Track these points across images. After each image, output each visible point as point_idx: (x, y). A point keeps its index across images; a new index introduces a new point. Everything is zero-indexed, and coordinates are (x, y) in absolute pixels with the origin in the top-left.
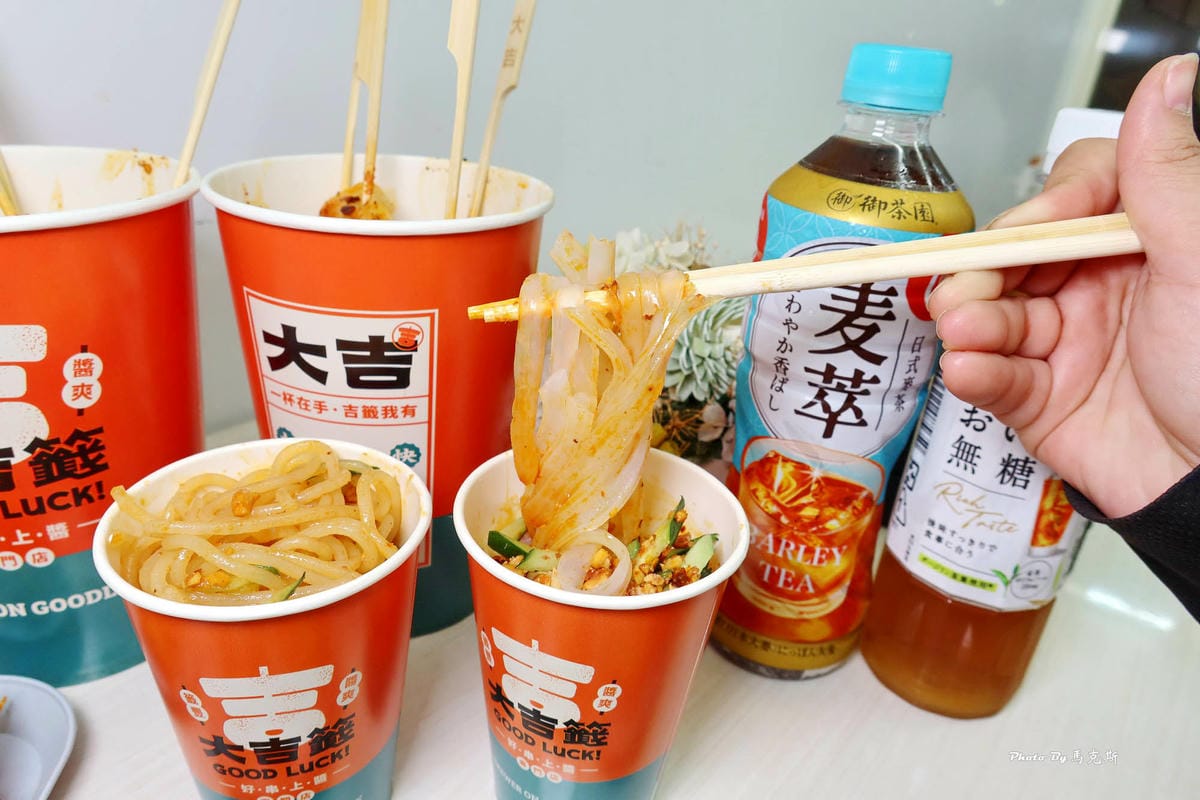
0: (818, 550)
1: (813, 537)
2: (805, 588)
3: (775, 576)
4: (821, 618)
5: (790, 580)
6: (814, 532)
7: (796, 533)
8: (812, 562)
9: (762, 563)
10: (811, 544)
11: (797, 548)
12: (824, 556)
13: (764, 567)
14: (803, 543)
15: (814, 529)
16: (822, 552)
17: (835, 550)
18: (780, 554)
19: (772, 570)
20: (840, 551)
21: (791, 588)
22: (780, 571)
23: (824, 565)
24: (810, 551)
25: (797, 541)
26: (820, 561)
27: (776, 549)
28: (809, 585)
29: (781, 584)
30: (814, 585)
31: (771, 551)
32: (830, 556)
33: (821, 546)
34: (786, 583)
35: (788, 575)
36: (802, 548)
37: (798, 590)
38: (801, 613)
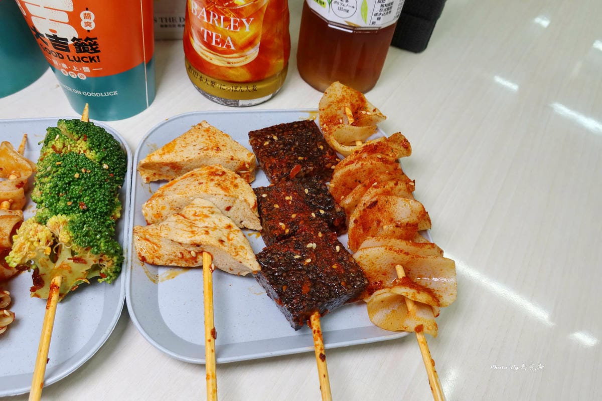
0: (232, 20)
1: (227, 10)
2: (228, 46)
3: (210, 37)
4: (242, 67)
5: (219, 40)
6: (227, 6)
7: (216, 7)
8: (230, 28)
9: (202, 29)
10: (227, 15)
11: (219, 18)
12: (237, 24)
13: (203, 31)
14: (223, 14)
15: (227, 4)
16: (235, 21)
17: (244, 20)
18: (211, 22)
19: (208, 33)
20: (248, 21)
21: (220, 46)
22: (212, 34)
23: (238, 30)
24: (227, 20)
25: (220, 13)
26: (235, 28)
27: (209, 19)
28: (231, 44)
29: (214, 43)
30: (235, 45)
31: (206, 20)
32: (242, 24)
33: (234, 16)
34: (216, 42)
35: (217, 37)
36: (222, 17)
37: (224, 47)
38: (229, 63)
